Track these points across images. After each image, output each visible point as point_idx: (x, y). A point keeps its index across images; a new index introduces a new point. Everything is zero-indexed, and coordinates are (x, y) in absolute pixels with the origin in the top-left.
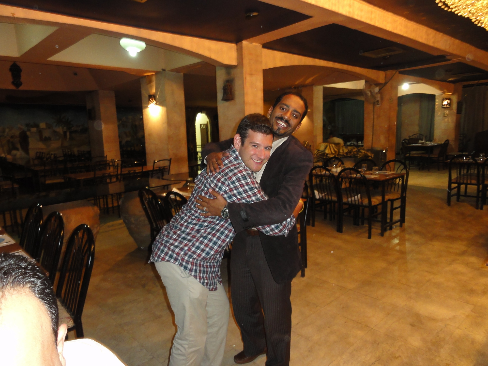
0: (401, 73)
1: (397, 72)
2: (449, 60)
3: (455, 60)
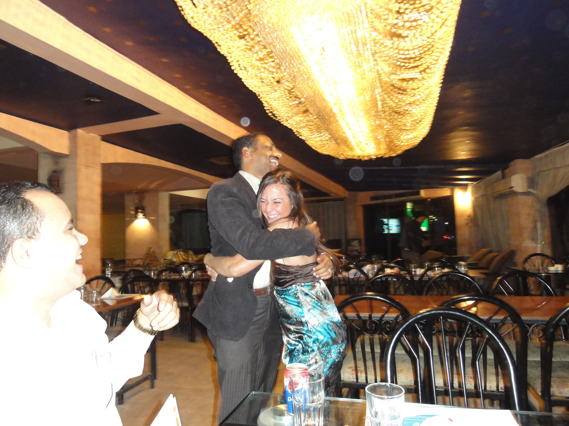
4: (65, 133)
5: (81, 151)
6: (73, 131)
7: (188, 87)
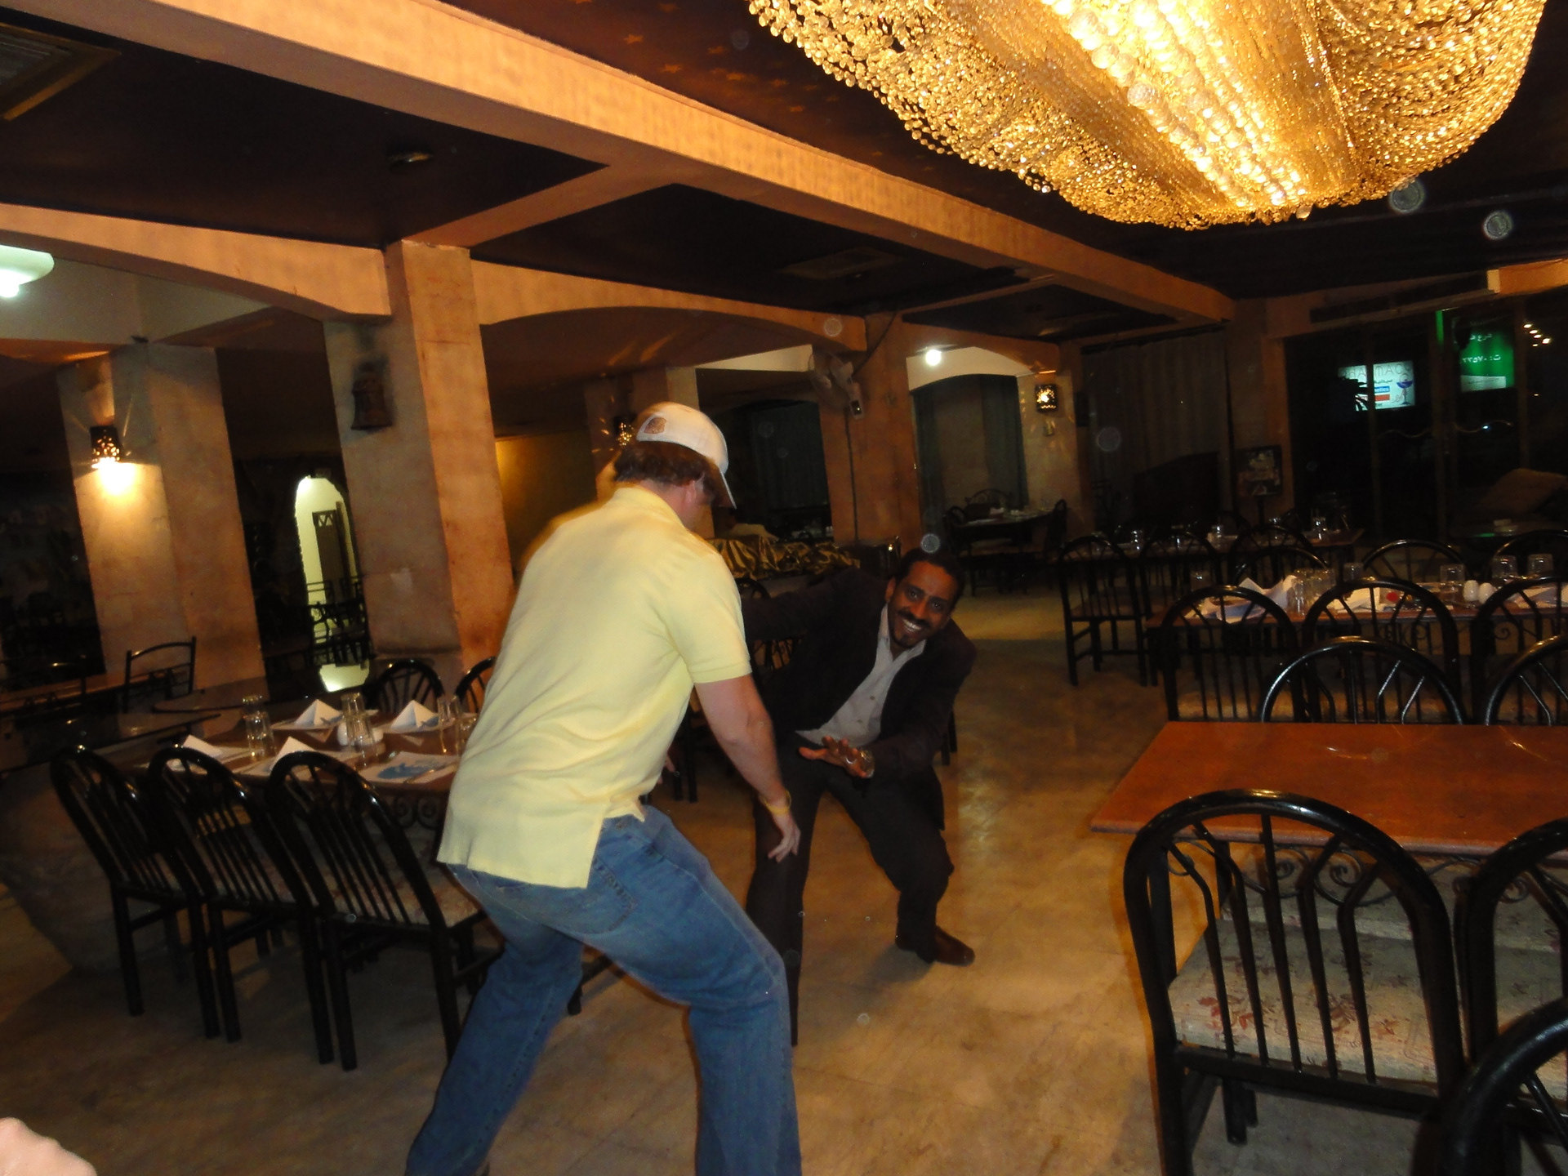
0: (907, 319)
1: (898, 319)
2: (1027, 280)
3: (1039, 280)
4: (373, 253)
5: (419, 303)
6: (391, 248)
7: (673, 69)
